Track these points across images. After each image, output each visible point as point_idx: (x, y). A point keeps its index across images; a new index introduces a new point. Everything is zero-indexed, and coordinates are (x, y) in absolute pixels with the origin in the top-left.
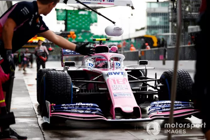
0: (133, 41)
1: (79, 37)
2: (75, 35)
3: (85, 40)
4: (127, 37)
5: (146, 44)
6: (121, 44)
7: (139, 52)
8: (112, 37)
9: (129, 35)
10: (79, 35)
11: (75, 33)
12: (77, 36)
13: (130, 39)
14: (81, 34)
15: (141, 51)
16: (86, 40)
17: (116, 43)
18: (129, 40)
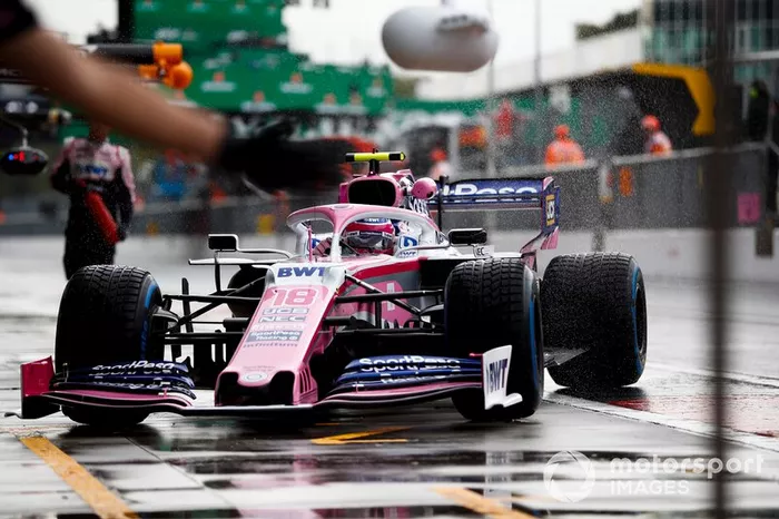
0: (561, 99)
1: (210, 75)
2: (184, 67)
3: (250, 98)
4: (522, 79)
5: (650, 122)
6: (485, 123)
7: (604, 174)
8: (428, 80)
9: (537, 60)
10: (210, 64)
11: (187, 54)
12: (202, 75)
13: (545, 90)
14: (225, 58)
15: (615, 170)
16: (260, 95)
17: (450, 120)
18: (534, 95)
